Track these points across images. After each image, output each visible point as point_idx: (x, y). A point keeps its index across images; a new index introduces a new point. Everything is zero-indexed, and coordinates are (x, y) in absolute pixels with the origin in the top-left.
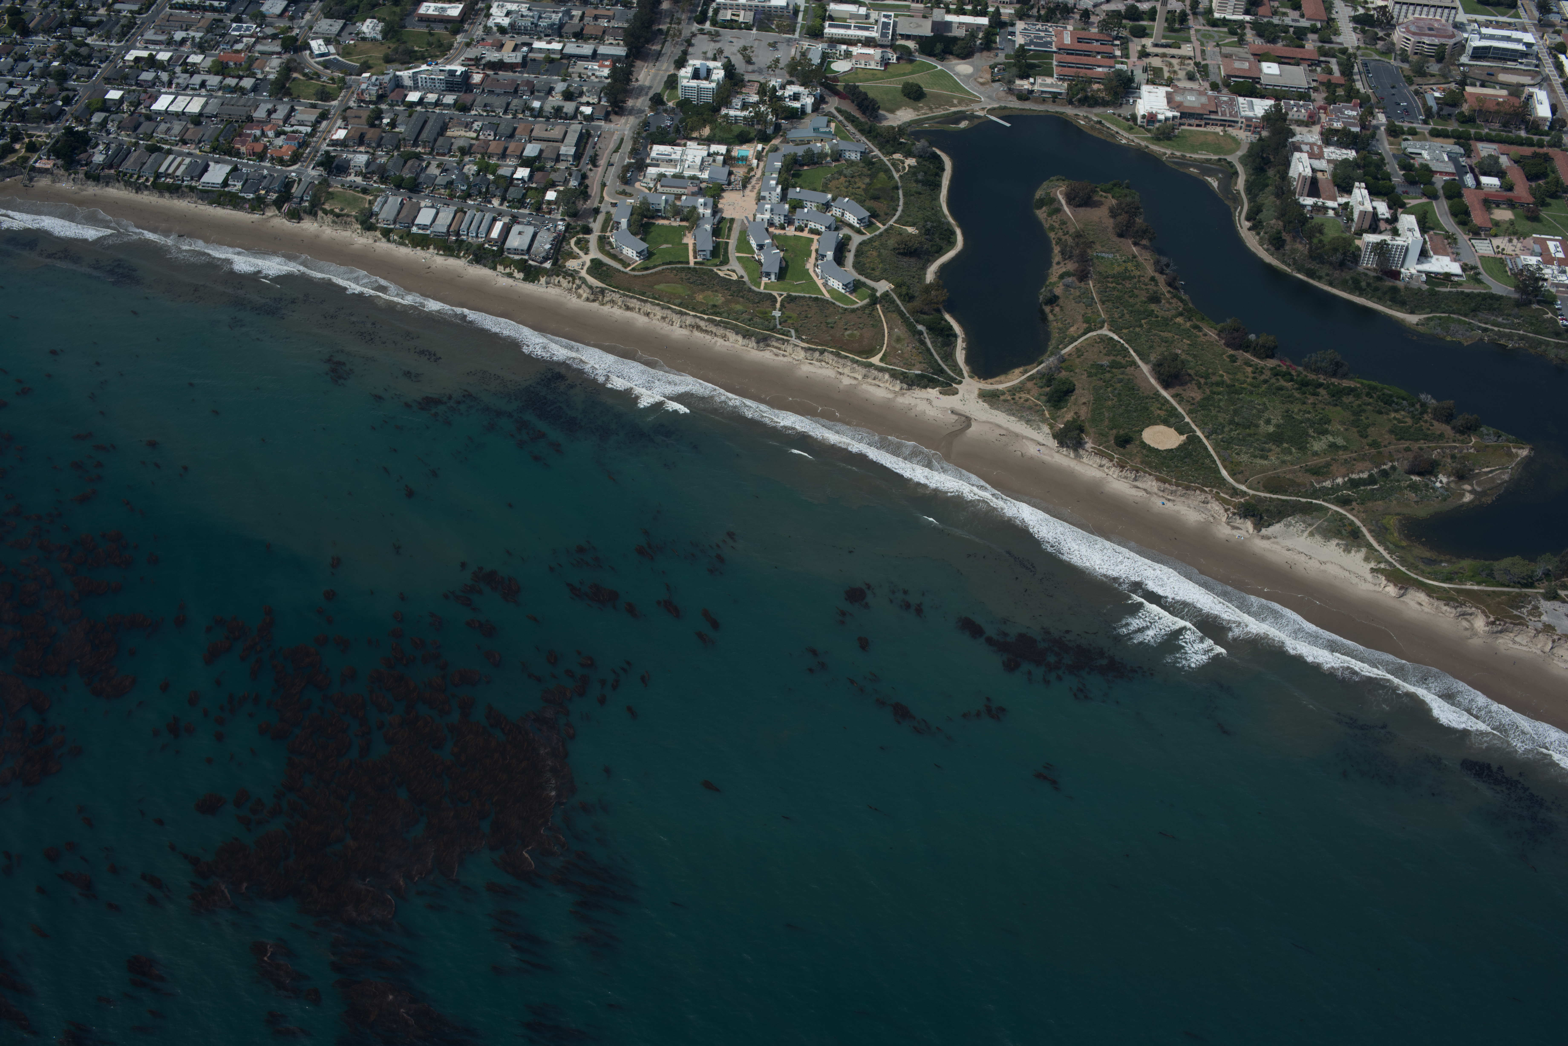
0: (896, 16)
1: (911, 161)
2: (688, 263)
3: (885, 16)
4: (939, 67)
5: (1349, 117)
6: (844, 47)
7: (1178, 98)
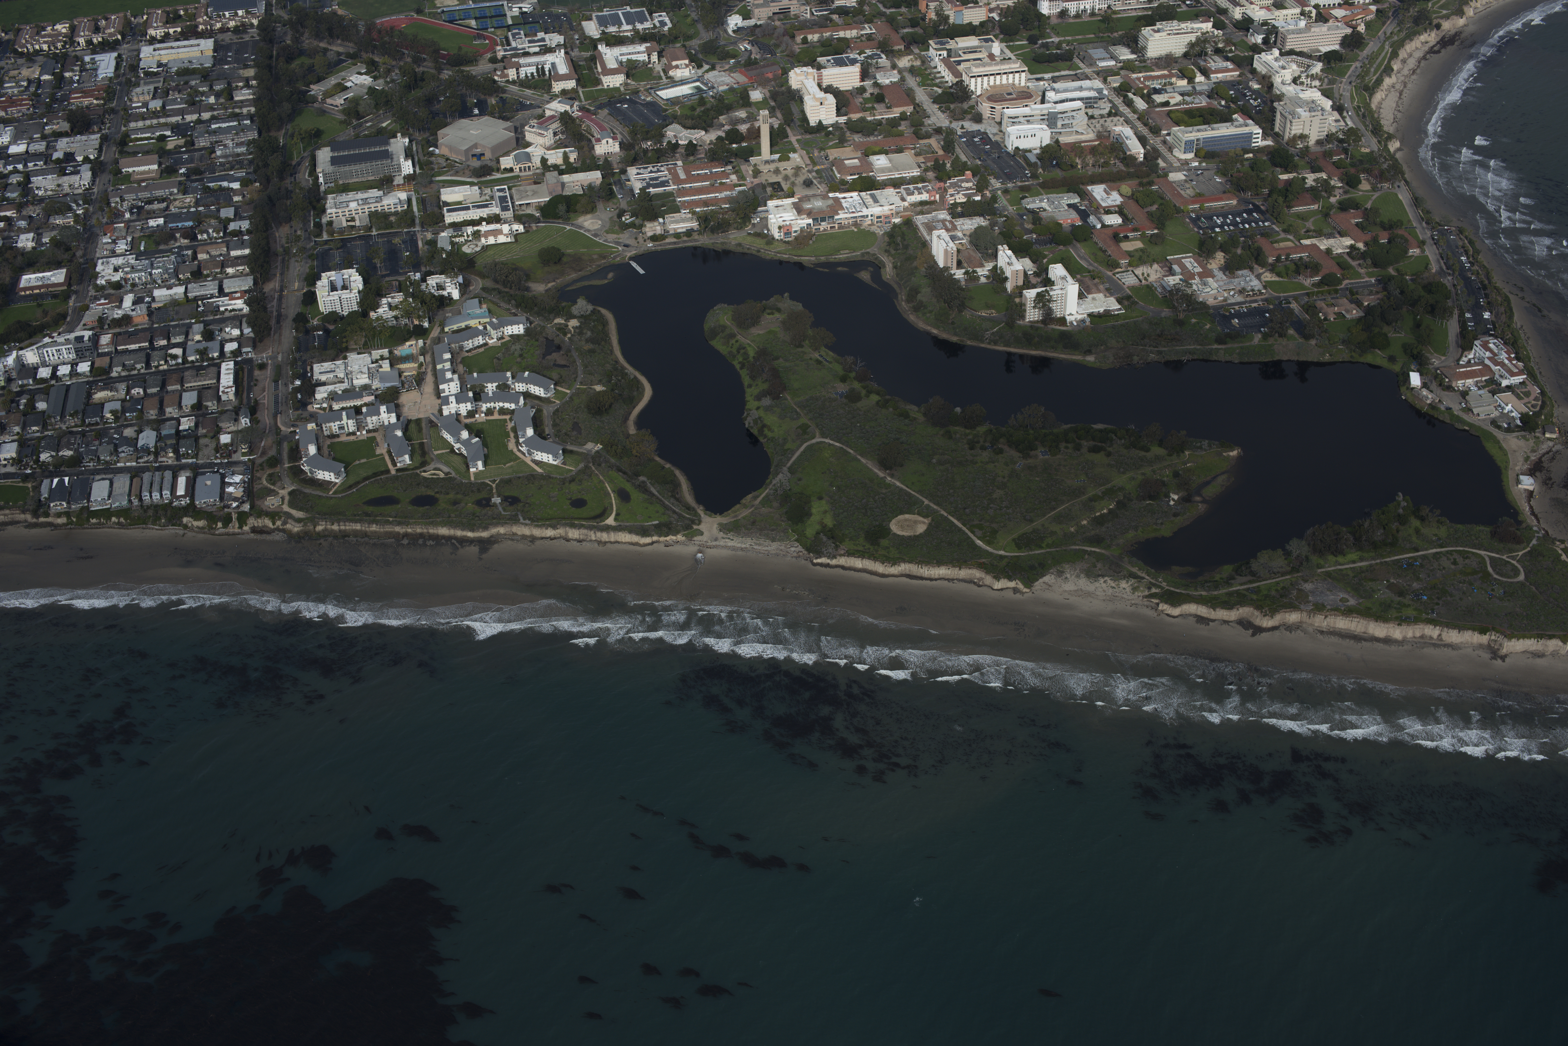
0: (509, 189)
1: (574, 323)
2: (388, 471)
3: (499, 190)
4: (568, 228)
5: (968, 189)
6: (470, 230)
7: (808, 206)
